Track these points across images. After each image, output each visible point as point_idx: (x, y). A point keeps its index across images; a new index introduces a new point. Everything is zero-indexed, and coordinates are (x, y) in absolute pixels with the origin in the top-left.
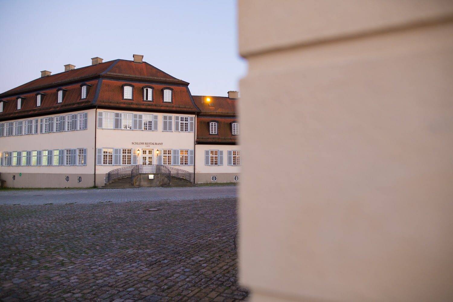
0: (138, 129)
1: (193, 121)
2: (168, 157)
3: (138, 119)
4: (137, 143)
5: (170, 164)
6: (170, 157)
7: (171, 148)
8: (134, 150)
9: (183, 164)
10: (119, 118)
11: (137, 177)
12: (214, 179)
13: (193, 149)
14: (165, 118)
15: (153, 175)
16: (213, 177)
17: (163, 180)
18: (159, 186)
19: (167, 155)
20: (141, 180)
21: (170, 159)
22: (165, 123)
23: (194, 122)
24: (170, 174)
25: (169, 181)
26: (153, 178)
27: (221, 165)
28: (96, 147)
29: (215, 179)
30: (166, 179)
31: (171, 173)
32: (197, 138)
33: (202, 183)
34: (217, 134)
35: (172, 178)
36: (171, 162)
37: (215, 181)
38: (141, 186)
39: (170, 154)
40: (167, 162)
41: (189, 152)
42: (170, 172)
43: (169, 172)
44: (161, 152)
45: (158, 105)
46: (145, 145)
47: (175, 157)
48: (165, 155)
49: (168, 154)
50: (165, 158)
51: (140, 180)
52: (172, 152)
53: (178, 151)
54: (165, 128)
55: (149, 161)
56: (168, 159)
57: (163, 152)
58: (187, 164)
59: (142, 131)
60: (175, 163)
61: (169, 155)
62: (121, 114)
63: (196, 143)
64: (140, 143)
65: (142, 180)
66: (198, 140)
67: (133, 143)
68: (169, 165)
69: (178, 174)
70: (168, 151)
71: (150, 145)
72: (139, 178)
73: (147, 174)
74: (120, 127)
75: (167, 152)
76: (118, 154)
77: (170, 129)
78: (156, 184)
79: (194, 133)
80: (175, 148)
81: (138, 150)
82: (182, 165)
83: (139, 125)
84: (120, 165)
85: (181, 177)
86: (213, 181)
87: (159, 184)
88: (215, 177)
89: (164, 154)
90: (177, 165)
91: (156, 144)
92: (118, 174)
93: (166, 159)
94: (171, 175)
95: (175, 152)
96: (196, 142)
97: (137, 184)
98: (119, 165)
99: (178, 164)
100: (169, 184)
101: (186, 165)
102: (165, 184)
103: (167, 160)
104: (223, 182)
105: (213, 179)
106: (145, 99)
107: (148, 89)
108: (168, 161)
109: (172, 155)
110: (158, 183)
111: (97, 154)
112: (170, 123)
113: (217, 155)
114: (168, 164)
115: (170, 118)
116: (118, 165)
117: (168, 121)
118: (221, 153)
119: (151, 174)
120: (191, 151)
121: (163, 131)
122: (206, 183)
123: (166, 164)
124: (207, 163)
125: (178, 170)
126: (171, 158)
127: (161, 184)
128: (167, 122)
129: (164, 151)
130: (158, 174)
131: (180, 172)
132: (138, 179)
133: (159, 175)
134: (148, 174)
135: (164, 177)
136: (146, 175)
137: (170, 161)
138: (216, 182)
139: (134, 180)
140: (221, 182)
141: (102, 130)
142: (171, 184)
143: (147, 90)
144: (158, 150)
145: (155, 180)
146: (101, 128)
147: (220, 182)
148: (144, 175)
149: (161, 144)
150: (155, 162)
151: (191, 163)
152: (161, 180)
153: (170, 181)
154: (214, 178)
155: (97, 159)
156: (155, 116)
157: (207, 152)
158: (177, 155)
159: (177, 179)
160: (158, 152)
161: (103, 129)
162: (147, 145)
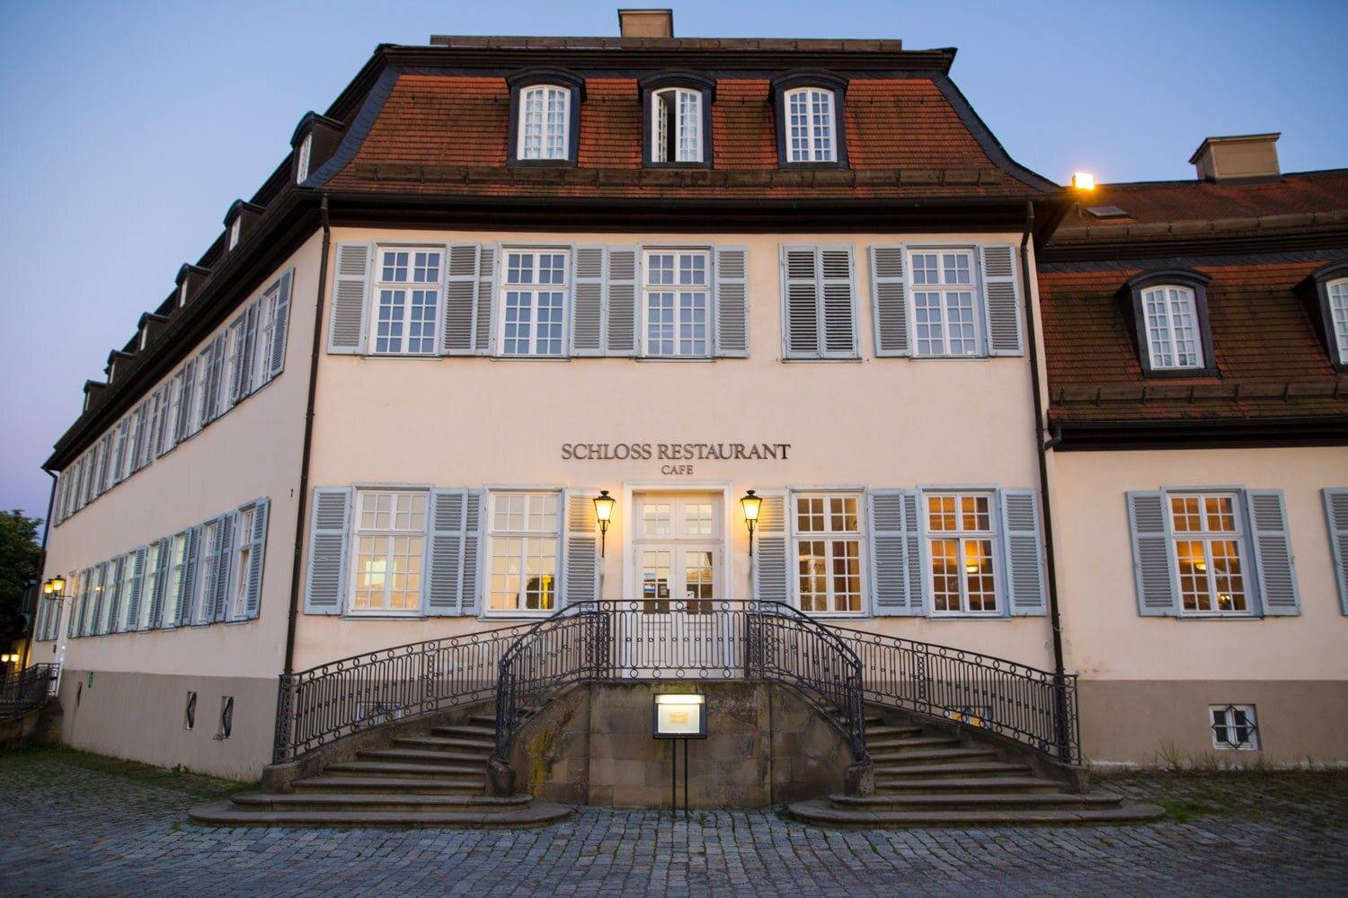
0: (603, 348)
1: (1009, 273)
2: (838, 547)
3: (605, 281)
4: (598, 452)
5: (855, 604)
6: (853, 548)
7: (854, 482)
8: (579, 500)
9: (955, 605)
10: (475, 278)
11: (558, 712)
12: (1232, 736)
13: (1029, 483)
14: (800, 264)
15: (698, 699)
16: (1220, 717)
17: (795, 745)
18: (760, 807)
19: (828, 536)
20: (595, 739)
21: (853, 567)
22: (801, 302)
23: (1015, 279)
24: (854, 685)
25: (846, 756)
26: (696, 730)
27: (1280, 610)
28: (311, 484)
29: (1243, 736)
30: (822, 740)
31: (867, 675)
32: (1052, 402)
33: (1130, 764)
34: (1209, 371)
35: (878, 723)
36: (863, 593)
37: (1245, 747)
38: (592, 793)
39: (851, 524)
40: (831, 594)
41: (999, 514)
42: (858, 666)
43: (851, 671)
44: (778, 513)
45: (748, 179)
46: (655, 464)
47: (888, 551)
48: (811, 536)
49: (837, 525)
50: (812, 559)
51: (588, 736)
52: (863, 512)
53: (911, 501)
54: (802, 338)
55: (690, 587)
56: (839, 567)
57: (791, 516)
58: (990, 605)
59: (637, 358)
60: (890, 594)
61: (844, 536)
62: (487, 255)
63: (1047, 437)
64: (622, 452)
65: (603, 743)
66: (1064, 413)
67: (569, 452)
68: (848, 613)
69: (923, 684)
70: (836, 506)
71: (694, 462)
72: (578, 719)
73: (645, 683)
74: (483, 341)
75: (827, 515)
76: (462, 534)
77: (842, 338)
78: (730, 784)
79: (1028, 358)
80: (882, 481)
81: (605, 496)
82: (948, 613)
83: (613, 321)
84: (468, 611)
85: (952, 716)
86: (1222, 747)
87: (761, 784)
88: (1240, 717)
89: (803, 525)
90: (907, 611)
91: (739, 451)
92: (429, 684)
93: (821, 567)
94: (868, 696)
95: (889, 507)
96: (1052, 431)
97: (561, 773)
98: (464, 616)
99: (916, 601)
100: (852, 787)
101: (983, 612)
102: (811, 788)
103: (830, 576)
104: (1319, 764)
105: (1222, 736)
106: (657, 155)
107: (679, 92)
108: (840, 585)
109: (864, 535)
110: (748, 770)
111: (313, 531)
112: (840, 300)
113: (1230, 525)
114: (841, 604)
115: (837, 265)
116: (457, 610)
117: (820, 282)
118: (1270, 508)
119: (679, 686)
120: (1017, 503)
121: (786, 360)
122: (1164, 765)
123: (822, 604)
124: (1153, 595)
125: (919, 650)
126: (862, 558)
127: (781, 778)
128: (811, 290)
129: (803, 506)
130: (741, 689)
131: (942, 671)
132: (569, 730)
133: (758, 699)
134: (659, 681)
135: (804, 716)
136: (639, 697)
137: (854, 585)
138: (1252, 762)
139: (534, 744)
140: (1305, 764)
141: (356, 360)
142: (866, 784)
143: (669, 102)
144: (751, 495)
145: (723, 747)
146: (350, 350)
147: (1291, 765)
148: (619, 696)
149: (779, 452)
150: (735, 585)
151: (1026, 596)
152: (779, 738)
153: (858, 757)
154: (1230, 720)
155: (311, 567)
156: (723, 254)
157: (1145, 511)
158: (903, 533)
159: (917, 734)
160: (752, 509)
161: (362, 356)
162: (672, 463)
